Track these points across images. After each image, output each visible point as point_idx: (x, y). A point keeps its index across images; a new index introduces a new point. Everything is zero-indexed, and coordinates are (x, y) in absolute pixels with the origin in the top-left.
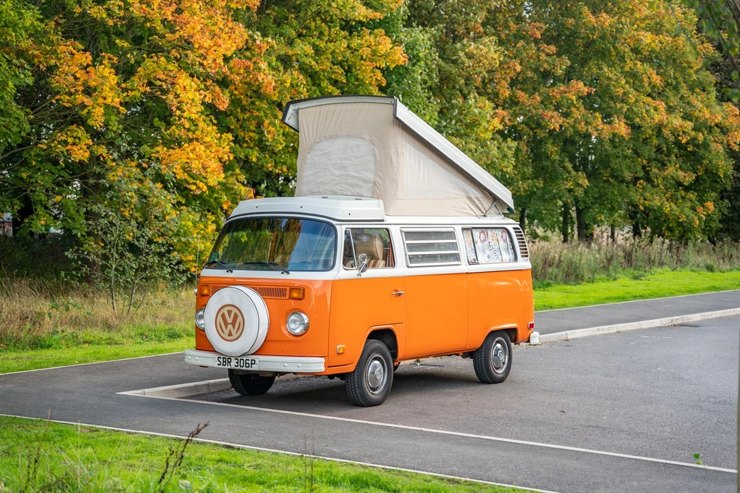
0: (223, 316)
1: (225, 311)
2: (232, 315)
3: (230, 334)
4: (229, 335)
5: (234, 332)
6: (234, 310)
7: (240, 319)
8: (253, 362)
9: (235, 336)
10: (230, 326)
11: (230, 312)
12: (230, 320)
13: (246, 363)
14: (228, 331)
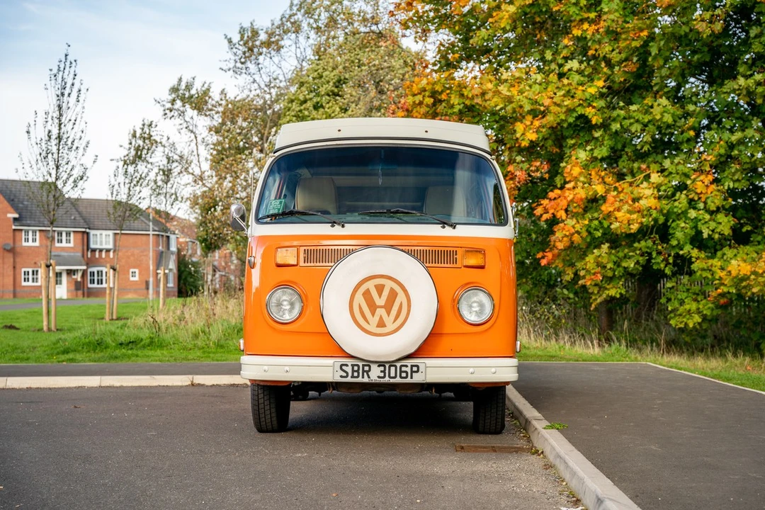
0: (367, 294)
1: (370, 285)
2: (386, 293)
3: (381, 324)
4: (378, 326)
5: (388, 320)
6: (389, 284)
7: (401, 297)
8: (415, 369)
9: (390, 327)
10: (381, 312)
11: (380, 289)
12: (380, 301)
13: (401, 372)
14: (377, 318)
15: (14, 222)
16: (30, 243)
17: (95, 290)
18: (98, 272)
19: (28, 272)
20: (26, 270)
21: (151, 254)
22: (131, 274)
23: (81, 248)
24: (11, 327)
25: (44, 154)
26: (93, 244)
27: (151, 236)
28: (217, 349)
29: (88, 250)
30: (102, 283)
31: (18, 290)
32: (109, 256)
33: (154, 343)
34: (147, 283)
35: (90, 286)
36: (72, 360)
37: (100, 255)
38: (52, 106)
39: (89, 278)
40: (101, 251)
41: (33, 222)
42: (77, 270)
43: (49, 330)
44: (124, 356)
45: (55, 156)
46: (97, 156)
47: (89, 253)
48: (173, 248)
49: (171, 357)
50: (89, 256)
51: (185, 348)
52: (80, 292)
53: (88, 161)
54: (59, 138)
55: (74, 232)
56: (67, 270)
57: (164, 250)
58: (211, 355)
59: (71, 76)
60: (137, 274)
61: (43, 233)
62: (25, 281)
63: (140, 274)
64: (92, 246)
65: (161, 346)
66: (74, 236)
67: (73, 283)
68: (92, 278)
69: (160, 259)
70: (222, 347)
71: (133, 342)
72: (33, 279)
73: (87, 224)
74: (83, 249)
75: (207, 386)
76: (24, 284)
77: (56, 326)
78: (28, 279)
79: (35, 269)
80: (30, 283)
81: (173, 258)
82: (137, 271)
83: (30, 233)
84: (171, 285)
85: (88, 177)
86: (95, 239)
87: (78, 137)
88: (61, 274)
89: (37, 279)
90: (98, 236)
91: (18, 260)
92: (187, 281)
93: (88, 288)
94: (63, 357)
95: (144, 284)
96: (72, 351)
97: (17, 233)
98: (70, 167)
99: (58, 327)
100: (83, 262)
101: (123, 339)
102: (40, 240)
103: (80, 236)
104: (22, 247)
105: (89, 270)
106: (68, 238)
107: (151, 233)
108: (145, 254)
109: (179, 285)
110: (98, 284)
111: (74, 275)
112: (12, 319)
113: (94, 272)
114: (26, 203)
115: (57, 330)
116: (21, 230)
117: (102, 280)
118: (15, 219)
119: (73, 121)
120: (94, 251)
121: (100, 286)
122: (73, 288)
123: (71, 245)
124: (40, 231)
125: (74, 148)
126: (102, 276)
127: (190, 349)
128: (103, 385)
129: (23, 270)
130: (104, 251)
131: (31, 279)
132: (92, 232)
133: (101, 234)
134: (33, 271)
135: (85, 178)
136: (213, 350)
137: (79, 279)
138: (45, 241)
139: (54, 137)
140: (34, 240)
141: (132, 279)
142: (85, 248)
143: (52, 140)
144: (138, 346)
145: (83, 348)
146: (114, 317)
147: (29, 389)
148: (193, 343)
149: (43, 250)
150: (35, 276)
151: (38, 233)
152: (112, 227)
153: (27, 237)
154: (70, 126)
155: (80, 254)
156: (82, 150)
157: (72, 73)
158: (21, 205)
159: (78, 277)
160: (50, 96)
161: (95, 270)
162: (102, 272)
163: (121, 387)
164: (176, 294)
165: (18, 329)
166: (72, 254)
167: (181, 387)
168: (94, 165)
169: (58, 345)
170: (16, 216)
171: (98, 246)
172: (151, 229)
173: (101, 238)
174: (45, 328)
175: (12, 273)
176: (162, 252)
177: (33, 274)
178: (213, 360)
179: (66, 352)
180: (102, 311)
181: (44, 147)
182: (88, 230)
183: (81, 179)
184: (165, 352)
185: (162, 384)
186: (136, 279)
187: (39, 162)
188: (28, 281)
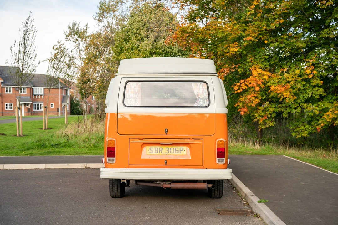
15: (2, 84)
16: (9, 93)
17: (36, 112)
18: (37, 104)
19: (8, 105)
20: (7, 104)
21: (59, 97)
22: (51, 105)
23: (30, 95)
24: (3, 134)
25: (17, 60)
26: (35, 93)
27: (59, 89)
28: (94, 147)
29: (33, 95)
30: (39, 109)
31: (4, 112)
32: (42, 97)
33: (67, 145)
34: (58, 109)
35: (34, 110)
36: (31, 154)
37: (38, 97)
38: (22, 39)
39: (33, 107)
40: (38, 95)
41: (10, 84)
42: (29, 104)
43: (20, 136)
44: (54, 151)
45: (22, 61)
46: (40, 61)
47: (33, 97)
48: (69, 94)
49: (75, 152)
50: (33, 98)
51: (79, 147)
52: (30, 113)
53: (36, 63)
54: (24, 53)
55: (27, 88)
56: (24, 104)
57: (65, 95)
58: (92, 151)
59: (31, 26)
60: (53, 105)
61: (14, 88)
62: (7, 108)
63: (54, 105)
64: (35, 94)
65: (70, 146)
66: (27, 89)
67: (27, 109)
68: (35, 107)
69: (63, 99)
70: (96, 147)
71: (57, 144)
72: (10, 107)
73: (32, 85)
74: (31, 95)
75: (93, 169)
76: (6, 109)
77: (22, 133)
78: (8, 107)
79: (11, 103)
80: (9, 109)
81: (69, 98)
82: (53, 104)
83: (9, 88)
84: (68, 110)
85: (36, 70)
86: (36, 91)
87: (32, 52)
88: (21, 105)
89: (12, 107)
90: (37, 89)
91: (4, 99)
92: (74, 108)
93: (33, 111)
94: (27, 152)
95: (57, 109)
96: (31, 149)
97: (3, 88)
98: (28, 66)
99: (23, 134)
100: (31, 100)
101: (53, 143)
102: (13, 91)
103: (29, 89)
104: (5, 94)
105: (33, 104)
106: (24, 90)
107: (59, 88)
108: (56, 97)
109: (71, 109)
110: (37, 109)
111: (27, 106)
112: (3, 129)
113: (35, 105)
114: (6, 76)
115: (23, 135)
116: (5, 87)
117: (39, 108)
118: (2, 82)
119: (30, 46)
120: (35, 95)
121: (38, 110)
122: (27, 111)
123: (26, 93)
124: (12, 87)
125: (30, 57)
126: (39, 106)
127: (83, 148)
128: (46, 168)
129: (6, 104)
130: (40, 95)
131: (9, 108)
132: (34, 88)
133: (38, 89)
134: (10, 104)
135: (35, 70)
136: (93, 148)
137: (29, 108)
138: (15, 92)
139: (22, 52)
140: (10, 91)
141: (51, 107)
142: (32, 94)
143: (21, 54)
144: (60, 146)
145: (36, 147)
146: (46, 128)
147: (14, 170)
148: (83, 144)
149: (14, 95)
150: (11, 106)
151: (12, 88)
152: (43, 85)
153: (7, 90)
154: (29, 47)
155: (29, 97)
156: (34, 58)
157: (32, 24)
158: (4, 77)
159: (29, 106)
160: (21, 34)
161: (36, 103)
162: (39, 104)
163: (55, 169)
164: (70, 113)
165: (6, 135)
166: (26, 97)
167: (81, 169)
168: (39, 65)
169: (25, 145)
170: (3, 81)
171: (37, 94)
172: (59, 87)
173: (38, 90)
174: (18, 135)
175: (1, 105)
176: (64, 96)
177: (10, 106)
178: (93, 154)
179: (28, 149)
180: (41, 124)
181: (17, 57)
182: (33, 87)
183: (33, 71)
184: (72, 149)
185: (73, 168)
186: (53, 107)
187: (15, 63)
188: (8, 108)
